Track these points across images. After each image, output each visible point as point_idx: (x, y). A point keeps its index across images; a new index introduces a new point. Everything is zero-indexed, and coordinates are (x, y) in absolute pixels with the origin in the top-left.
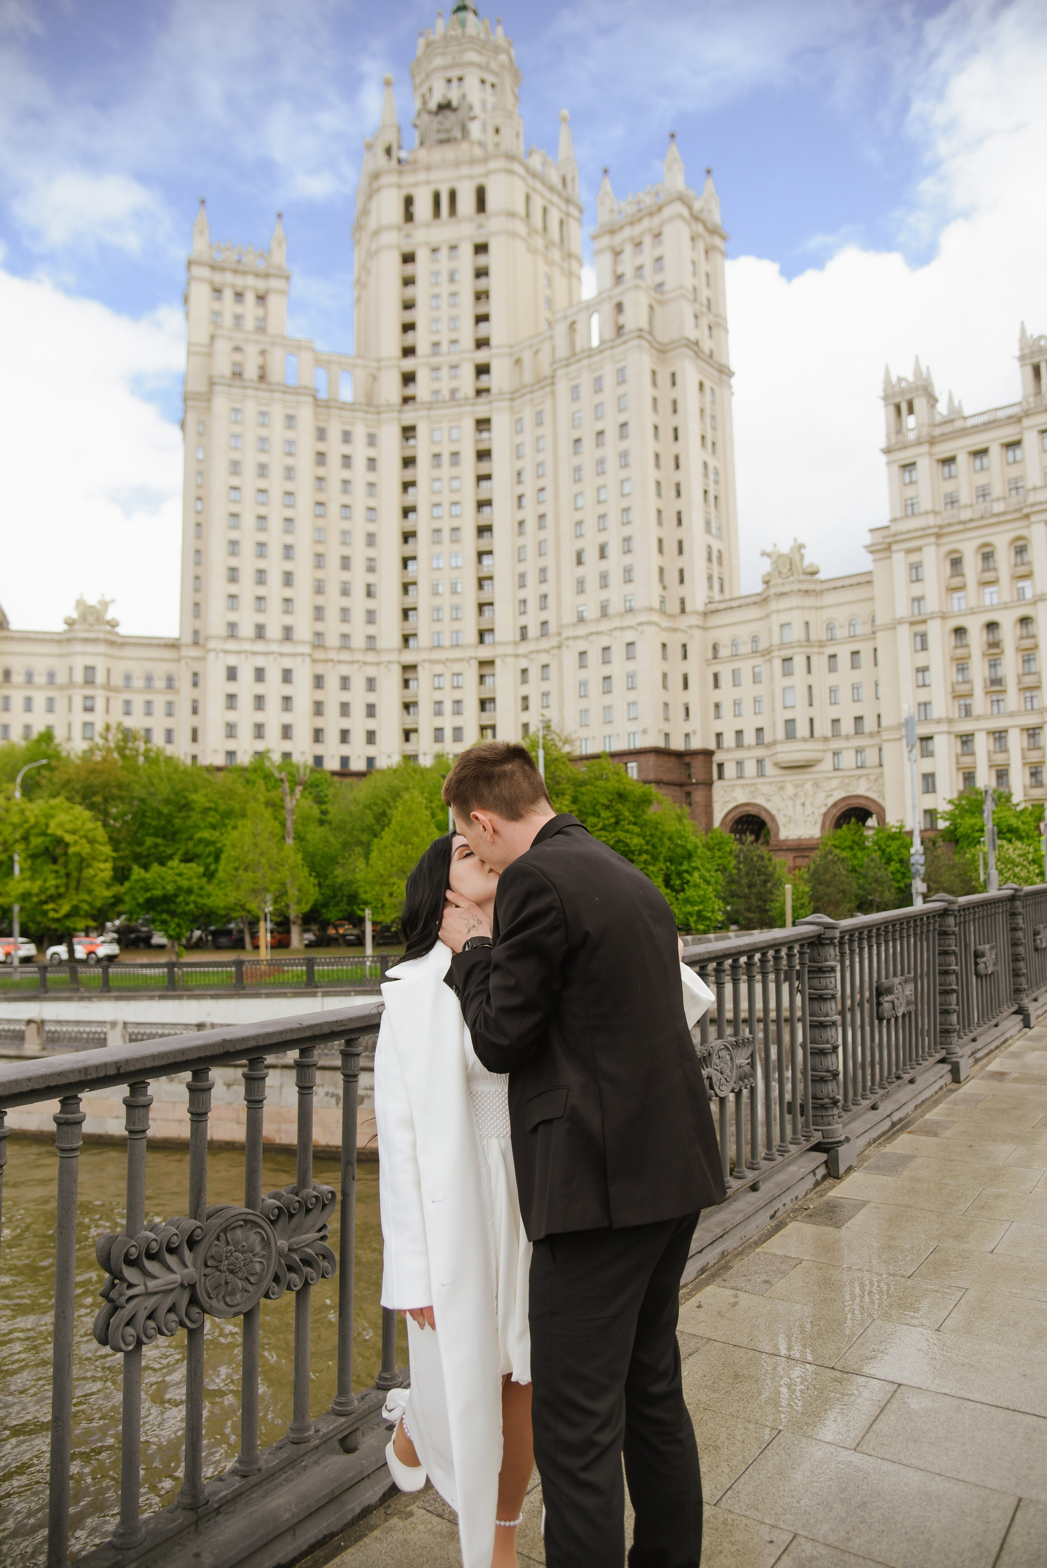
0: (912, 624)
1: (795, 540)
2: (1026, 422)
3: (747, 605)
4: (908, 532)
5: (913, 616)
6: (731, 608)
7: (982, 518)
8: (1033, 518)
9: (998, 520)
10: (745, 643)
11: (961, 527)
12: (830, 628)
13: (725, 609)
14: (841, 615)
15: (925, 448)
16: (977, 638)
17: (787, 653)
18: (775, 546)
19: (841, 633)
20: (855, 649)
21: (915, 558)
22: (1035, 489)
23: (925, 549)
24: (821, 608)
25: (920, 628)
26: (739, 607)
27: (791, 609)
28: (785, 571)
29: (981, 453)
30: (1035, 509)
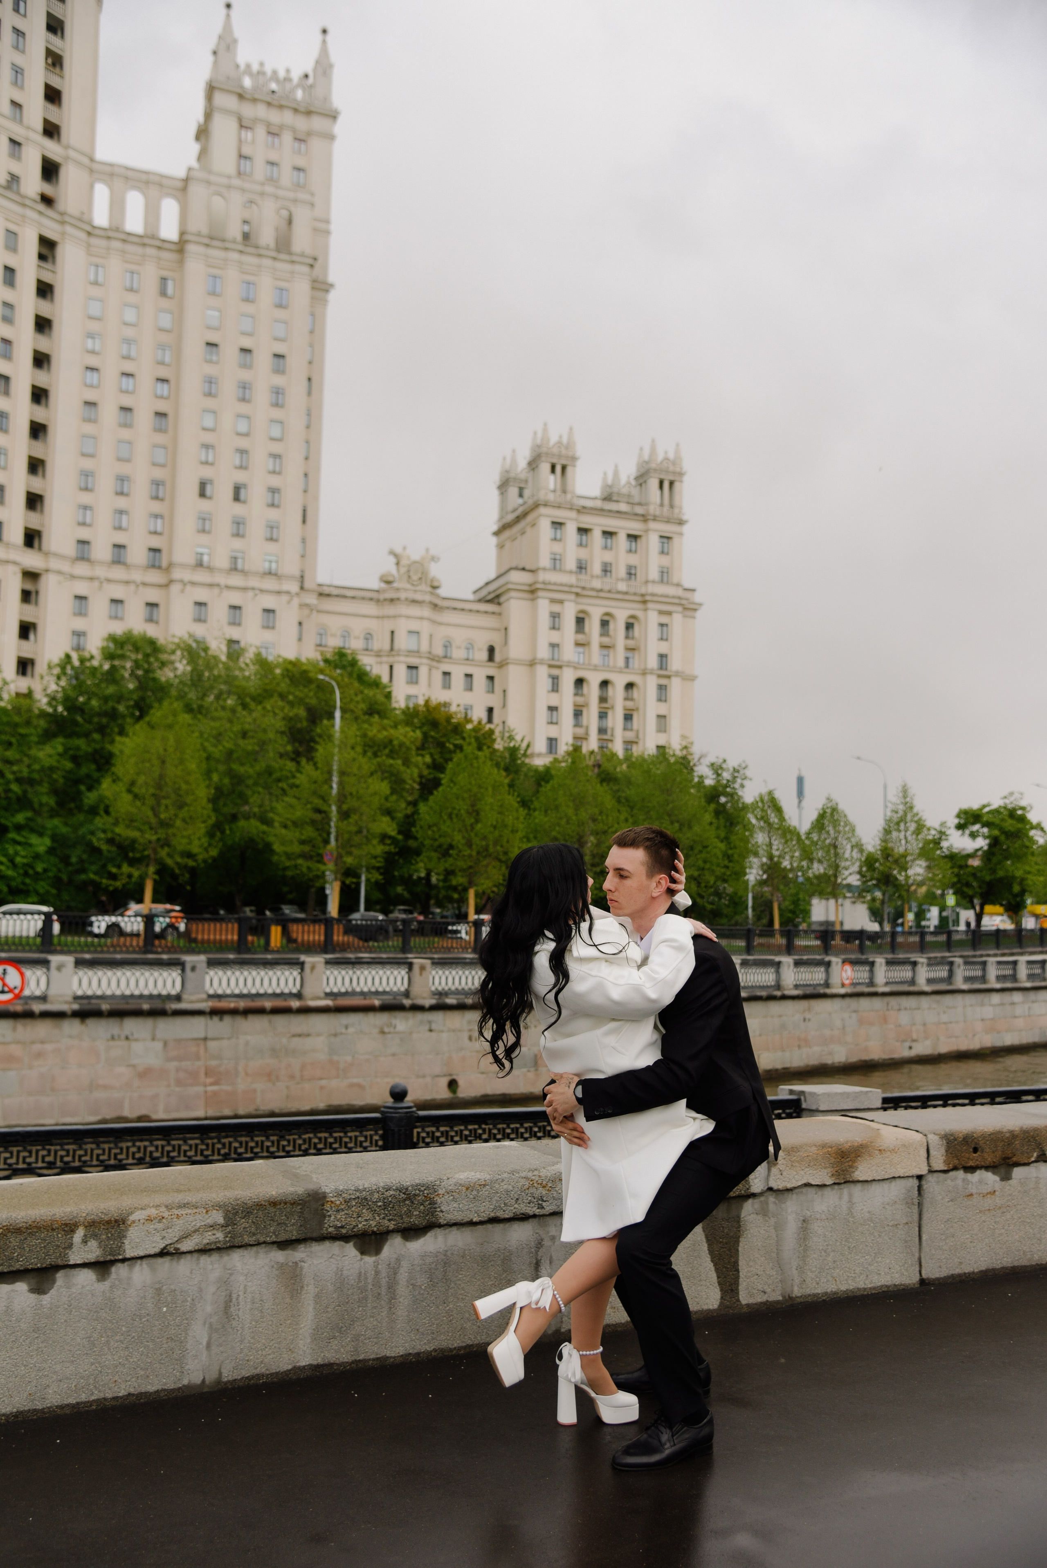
0: (550, 666)
1: (427, 550)
2: (652, 525)
3: (363, 598)
4: (555, 584)
5: (553, 659)
6: (345, 597)
7: (609, 591)
8: (650, 605)
9: (623, 597)
10: (357, 638)
11: (594, 593)
12: (447, 646)
13: (337, 596)
14: (459, 636)
15: (573, 514)
16: (593, 691)
17: (413, 661)
18: (405, 548)
19: (458, 653)
20: (469, 672)
21: (556, 608)
22: (653, 582)
23: (566, 604)
24: (440, 624)
25: (555, 672)
26: (353, 598)
27: (421, 618)
28: (415, 578)
29: (608, 534)
30: (655, 599)
